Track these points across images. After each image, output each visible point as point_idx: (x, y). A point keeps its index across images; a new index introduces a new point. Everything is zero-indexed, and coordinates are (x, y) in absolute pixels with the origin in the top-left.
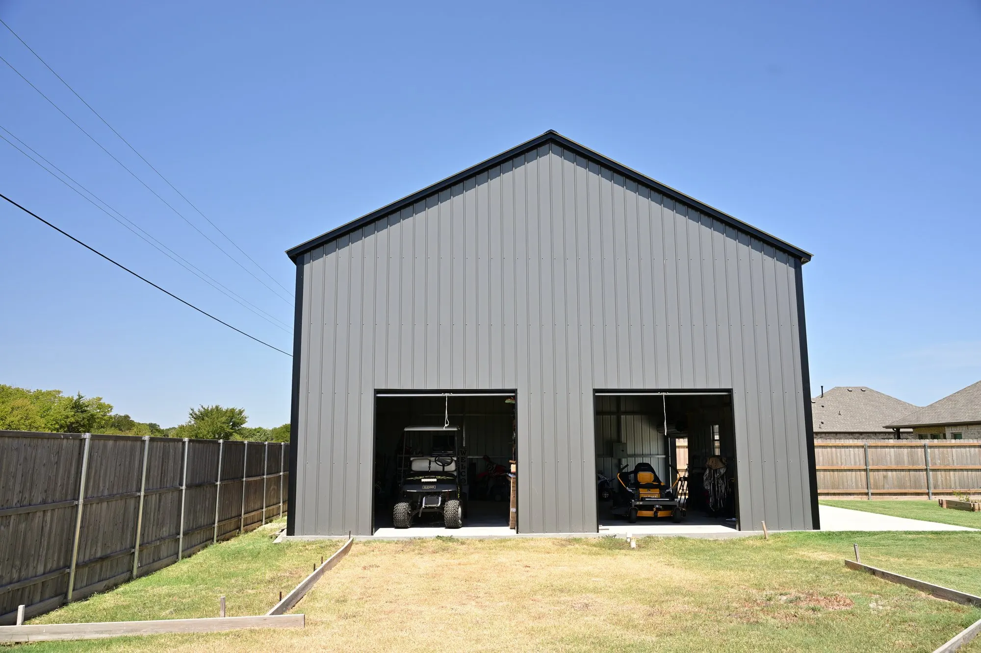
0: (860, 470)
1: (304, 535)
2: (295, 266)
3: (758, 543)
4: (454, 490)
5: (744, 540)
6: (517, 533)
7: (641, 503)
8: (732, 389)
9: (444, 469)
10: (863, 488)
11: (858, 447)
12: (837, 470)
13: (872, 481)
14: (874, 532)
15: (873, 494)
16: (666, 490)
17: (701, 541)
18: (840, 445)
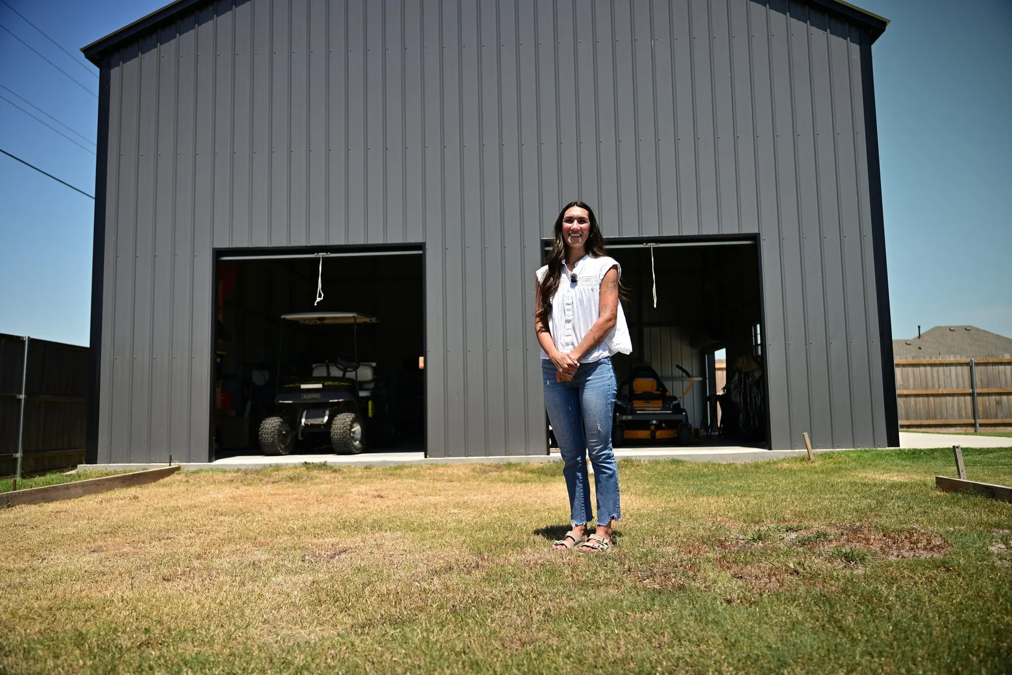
0: (964, 395)
1: (111, 463)
2: (97, 70)
3: (796, 466)
4: (347, 399)
5: (775, 463)
6: (426, 457)
7: (630, 418)
8: (759, 234)
9: (344, 374)
10: (967, 417)
11: (961, 364)
12: (934, 395)
13: (980, 408)
14: (988, 449)
15: (981, 425)
16: (672, 402)
17: (706, 465)
18: (938, 362)
